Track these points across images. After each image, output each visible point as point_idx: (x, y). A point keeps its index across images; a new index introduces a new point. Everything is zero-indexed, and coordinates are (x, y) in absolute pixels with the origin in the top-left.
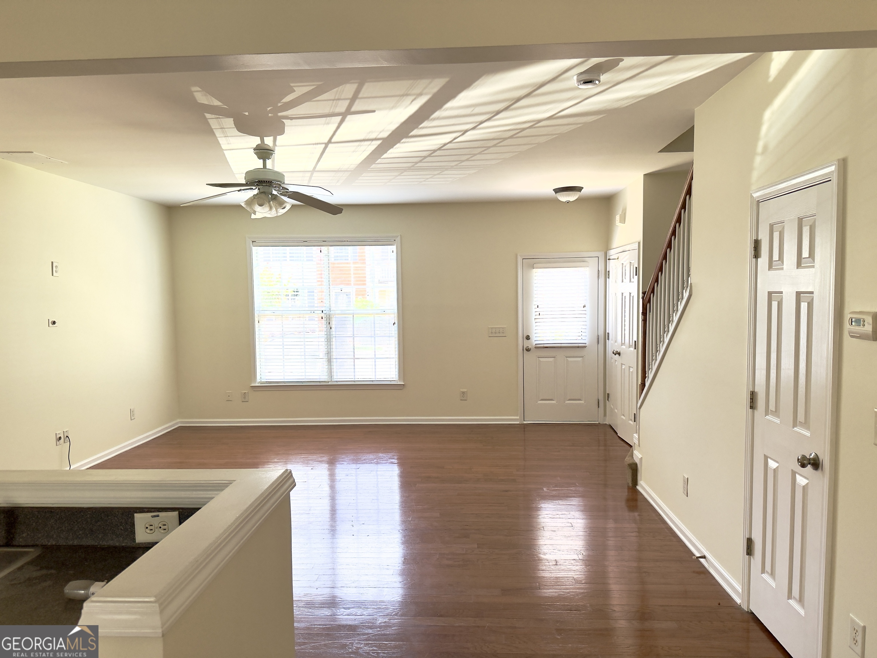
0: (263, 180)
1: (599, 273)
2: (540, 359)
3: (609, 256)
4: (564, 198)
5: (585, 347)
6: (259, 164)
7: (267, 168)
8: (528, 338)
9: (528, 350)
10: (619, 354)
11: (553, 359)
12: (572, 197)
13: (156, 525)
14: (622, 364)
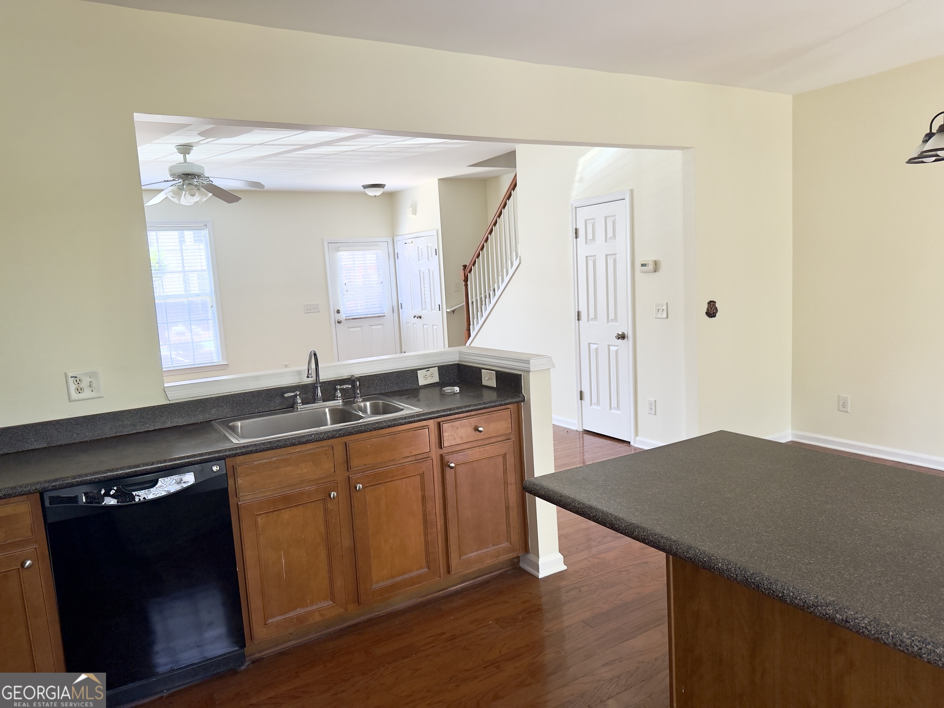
0: (189, 173)
1: (389, 255)
2: (349, 329)
3: (397, 241)
4: (372, 192)
5: (384, 316)
6: (180, 158)
7: (187, 162)
8: (338, 312)
9: (339, 322)
10: (420, 317)
11: (360, 328)
12: (377, 192)
13: (428, 375)
14: (424, 325)
